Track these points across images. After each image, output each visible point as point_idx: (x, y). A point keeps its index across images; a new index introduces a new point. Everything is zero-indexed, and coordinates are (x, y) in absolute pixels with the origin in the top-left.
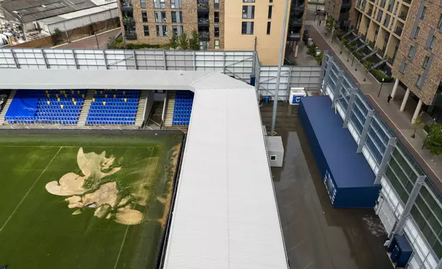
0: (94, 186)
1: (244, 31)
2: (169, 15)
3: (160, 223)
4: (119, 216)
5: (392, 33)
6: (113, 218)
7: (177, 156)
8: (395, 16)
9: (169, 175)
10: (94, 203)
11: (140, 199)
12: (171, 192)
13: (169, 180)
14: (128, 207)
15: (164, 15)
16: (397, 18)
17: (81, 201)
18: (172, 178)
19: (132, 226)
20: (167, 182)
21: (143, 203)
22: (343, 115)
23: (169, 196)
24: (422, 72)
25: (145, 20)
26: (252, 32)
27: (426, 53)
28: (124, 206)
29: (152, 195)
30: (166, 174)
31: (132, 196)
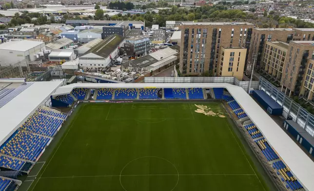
1: (229, 70)
2: (199, 65)
5: (278, 71)
8: (279, 65)
15: (197, 65)
16: (280, 66)
22: (264, 90)
24: (290, 82)
25: (191, 67)
26: (232, 71)
27: (291, 77)
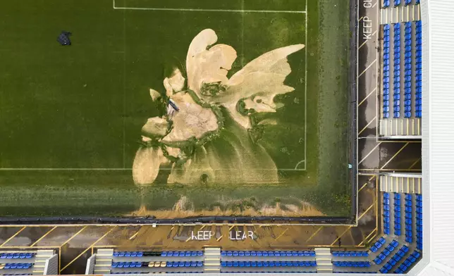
0: (207, 100)
3: (138, 208)
4: (148, 152)
6: (145, 146)
7: (284, 213)
9: (234, 207)
10: (177, 110)
11: (180, 173)
12: (196, 214)
13: (223, 208)
14: (165, 160)
17: (174, 92)
18: (228, 213)
19: (131, 173)
20: (218, 205)
21: (172, 179)
23: (191, 213)
28: (166, 154)
29: (189, 188)
30: (238, 201)
31: (186, 161)
